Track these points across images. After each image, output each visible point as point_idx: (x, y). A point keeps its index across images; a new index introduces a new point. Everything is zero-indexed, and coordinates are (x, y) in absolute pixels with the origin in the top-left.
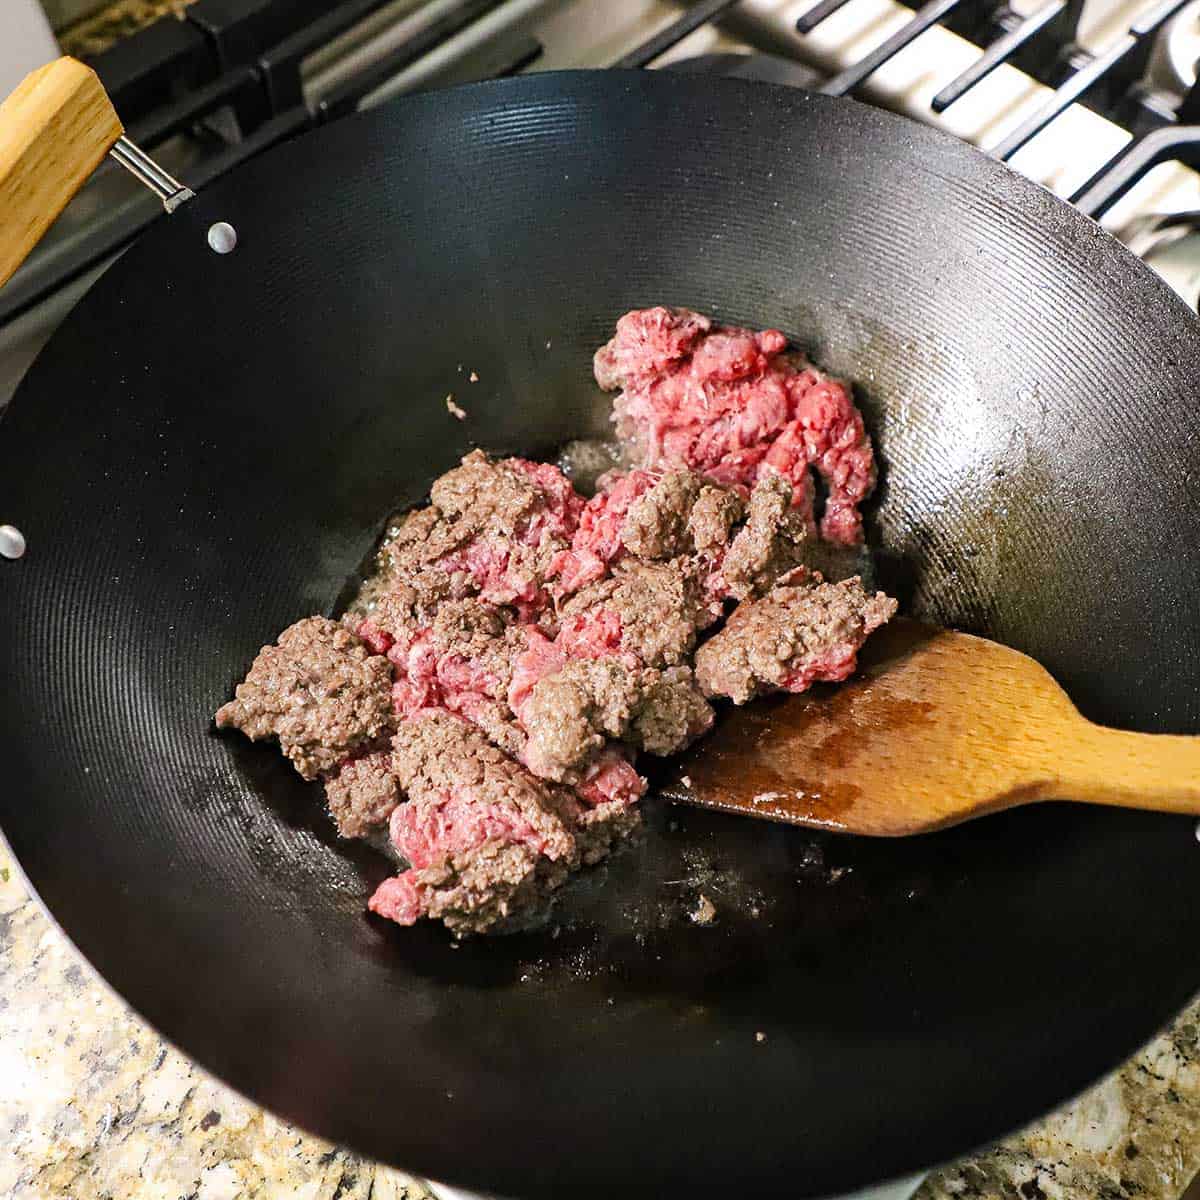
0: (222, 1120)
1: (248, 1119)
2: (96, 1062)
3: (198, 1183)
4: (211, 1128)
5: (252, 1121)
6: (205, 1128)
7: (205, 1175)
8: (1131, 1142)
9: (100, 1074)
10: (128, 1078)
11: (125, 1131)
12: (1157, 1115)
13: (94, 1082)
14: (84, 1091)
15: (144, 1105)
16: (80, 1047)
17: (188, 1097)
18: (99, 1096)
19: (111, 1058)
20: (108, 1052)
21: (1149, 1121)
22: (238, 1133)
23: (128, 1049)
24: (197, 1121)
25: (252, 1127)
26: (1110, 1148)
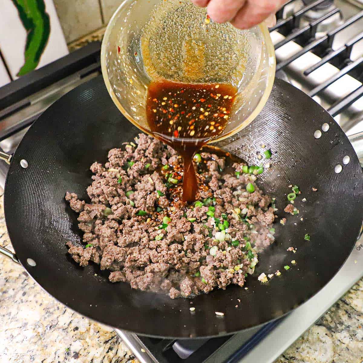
0: (79, 329)
1: (86, 329)
2: (47, 311)
3: (71, 345)
4: (76, 331)
5: (87, 330)
6: (74, 331)
7: (73, 343)
8: (333, 360)
9: (48, 314)
10: (55, 316)
11: (53, 329)
12: (342, 353)
13: (46, 316)
14: (43, 318)
15: (58, 323)
16: (43, 306)
17: (70, 323)
18: (47, 319)
19: (51, 310)
20: (51, 308)
21: (339, 355)
22: (83, 333)
23: (56, 308)
24: (72, 329)
25: (87, 332)
26: (327, 361)
